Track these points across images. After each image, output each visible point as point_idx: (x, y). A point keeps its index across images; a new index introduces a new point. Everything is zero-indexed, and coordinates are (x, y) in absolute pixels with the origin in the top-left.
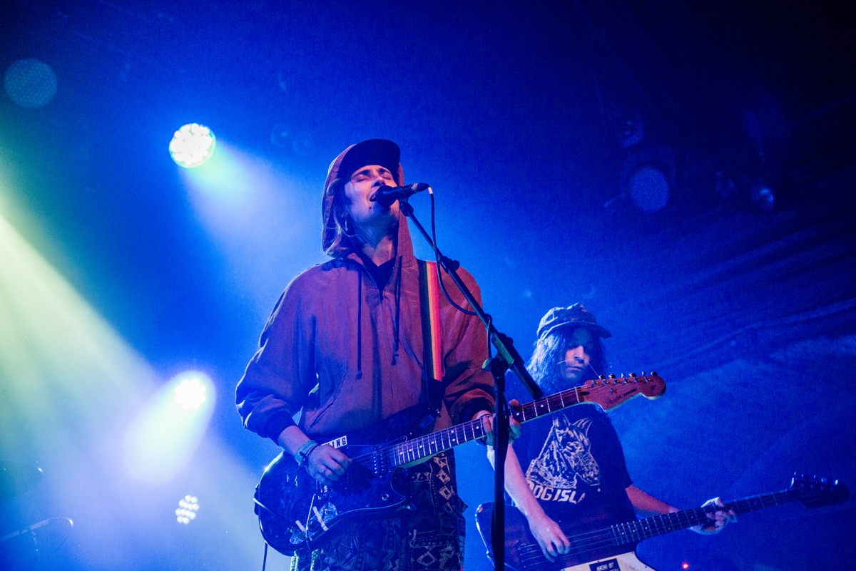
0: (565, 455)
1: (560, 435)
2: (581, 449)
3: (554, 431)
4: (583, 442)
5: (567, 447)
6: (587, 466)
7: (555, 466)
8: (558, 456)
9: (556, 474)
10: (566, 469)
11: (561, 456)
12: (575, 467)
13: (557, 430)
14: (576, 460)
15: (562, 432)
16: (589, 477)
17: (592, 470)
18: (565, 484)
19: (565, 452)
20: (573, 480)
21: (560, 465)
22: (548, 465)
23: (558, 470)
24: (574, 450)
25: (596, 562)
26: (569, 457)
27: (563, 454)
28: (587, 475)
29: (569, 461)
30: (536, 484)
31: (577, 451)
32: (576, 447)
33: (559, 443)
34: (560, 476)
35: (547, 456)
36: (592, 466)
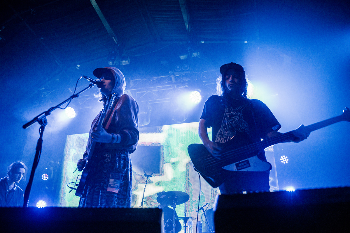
0: (230, 122)
1: (228, 115)
2: (237, 119)
3: (226, 114)
4: (239, 116)
5: (231, 119)
6: (241, 125)
7: (227, 128)
8: (228, 124)
9: (227, 130)
10: (231, 128)
11: (229, 123)
12: (235, 126)
13: (227, 114)
14: (235, 123)
15: (229, 114)
16: (243, 129)
17: (244, 126)
18: (231, 134)
19: (230, 121)
20: (234, 132)
21: (229, 127)
22: (224, 128)
23: (228, 129)
24: (234, 120)
25: (238, 162)
26: (232, 123)
27: (229, 122)
28: (242, 129)
29: (232, 124)
30: (221, 138)
31: (236, 120)
32: (235, 119)
33: (227, 118)
34: (229, 131)
35: (224, 125)
36: (244, 124)
